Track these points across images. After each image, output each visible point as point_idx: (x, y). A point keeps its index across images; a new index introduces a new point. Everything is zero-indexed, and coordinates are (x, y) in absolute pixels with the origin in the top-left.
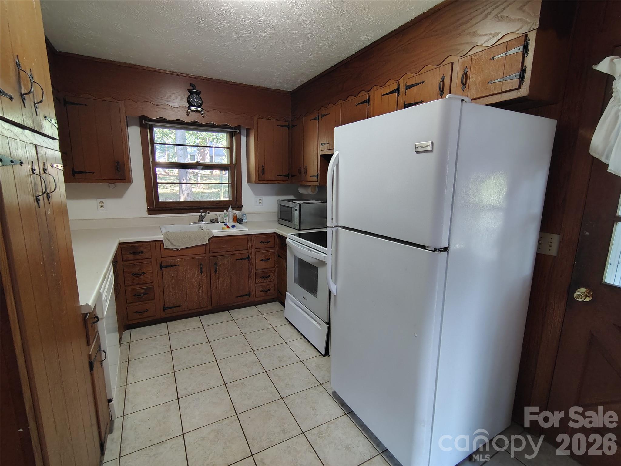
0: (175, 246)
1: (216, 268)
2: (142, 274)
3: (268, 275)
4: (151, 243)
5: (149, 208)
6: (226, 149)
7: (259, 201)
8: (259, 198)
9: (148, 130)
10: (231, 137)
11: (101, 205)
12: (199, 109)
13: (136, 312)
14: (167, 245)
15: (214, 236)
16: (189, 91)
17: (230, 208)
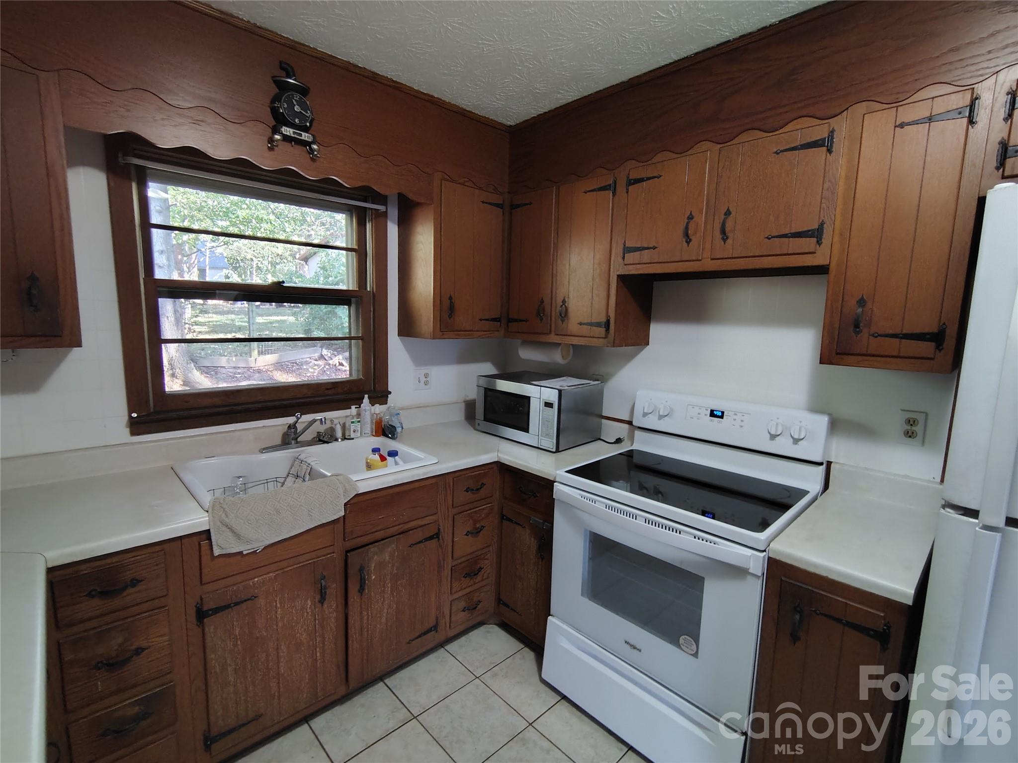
0: (248, 541)
1: (363, 580)
2: (132, 655)
3: (479, 565)
4: (166, 546)
5: (135, 415)
6: (344, 252)
7: (423, 379)
8: (424, 370)
10: (361, 224)
12: (305, 136)
14: (223, 544)
15: (360, 492)
16: (275, 82)
17: (366, 400)
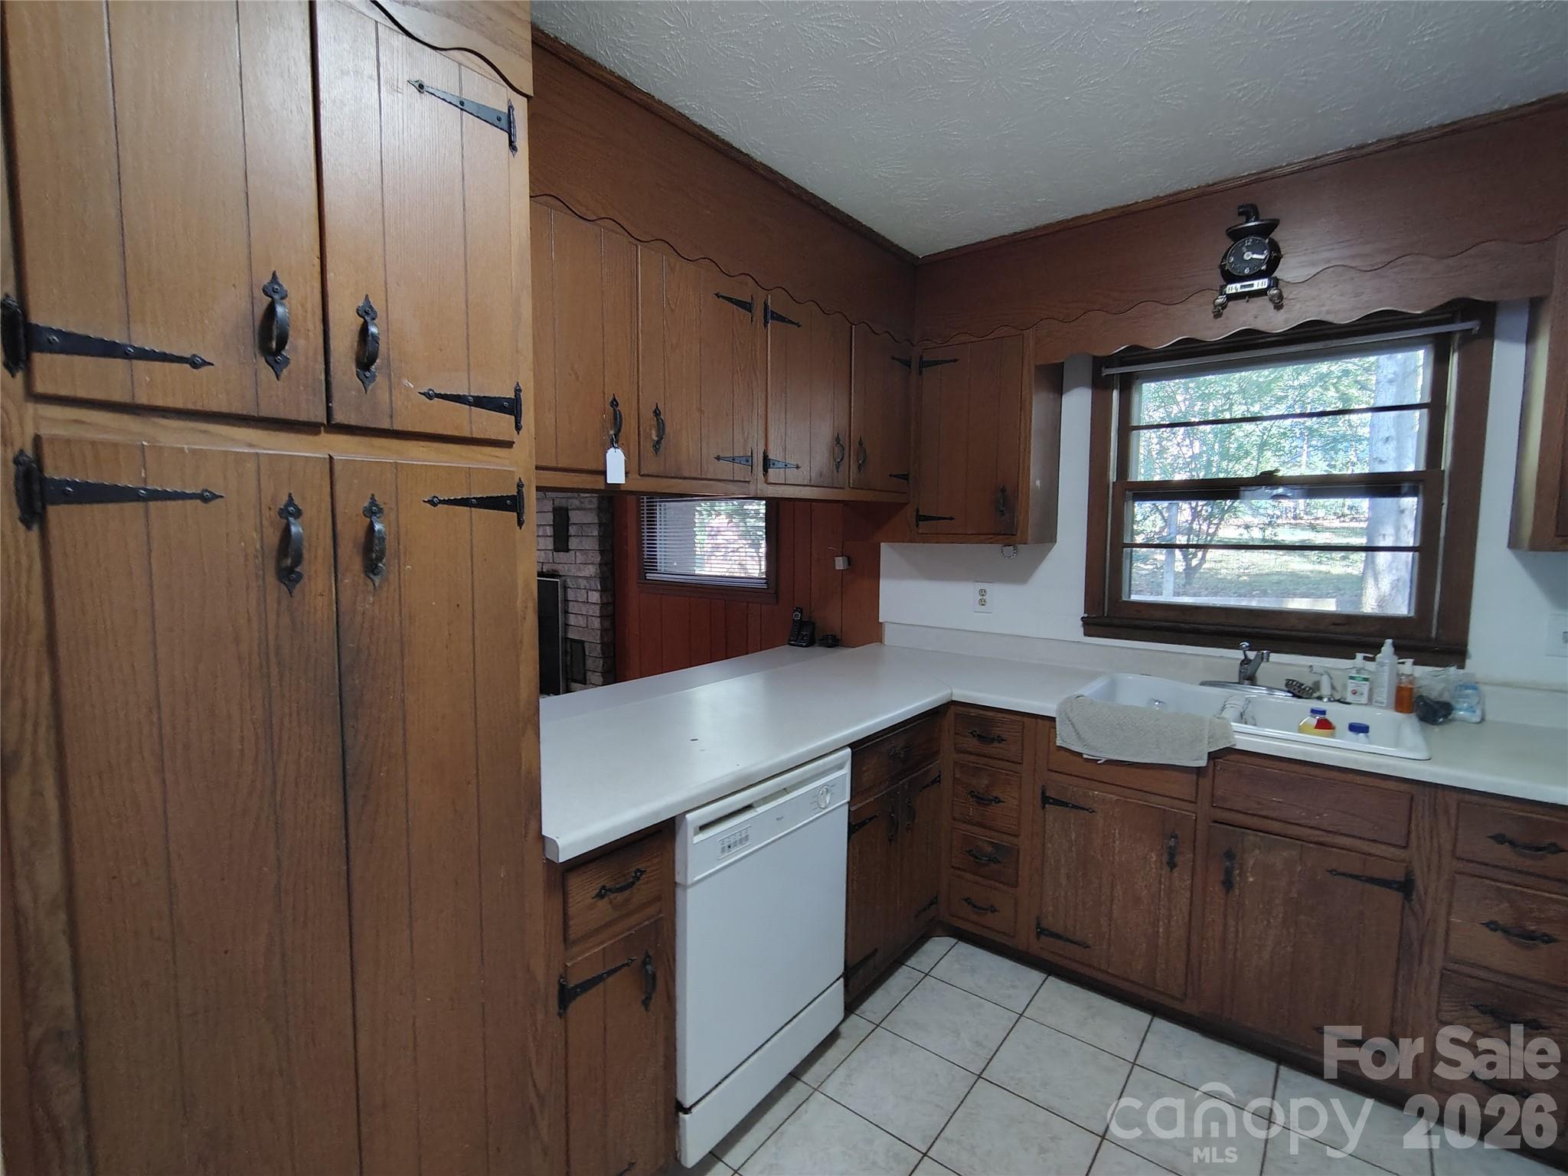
0: (1090, 746)
1: (1228, 872)
2: (992, 800)
4: (1026, 719)
5: (1085, 615)
6: (1408, 411)
9: (1115, 394)
10: (1440, 358)
11: (981, 597)
12: (1260, 284)
13: (968, 900)
14: (1065, 737)
15: (1236, 747)
16: (1229, 235)
17: (1388, 645)
